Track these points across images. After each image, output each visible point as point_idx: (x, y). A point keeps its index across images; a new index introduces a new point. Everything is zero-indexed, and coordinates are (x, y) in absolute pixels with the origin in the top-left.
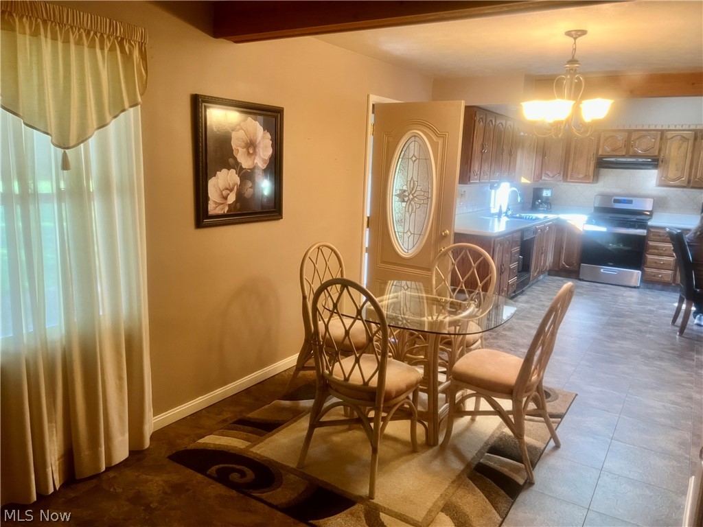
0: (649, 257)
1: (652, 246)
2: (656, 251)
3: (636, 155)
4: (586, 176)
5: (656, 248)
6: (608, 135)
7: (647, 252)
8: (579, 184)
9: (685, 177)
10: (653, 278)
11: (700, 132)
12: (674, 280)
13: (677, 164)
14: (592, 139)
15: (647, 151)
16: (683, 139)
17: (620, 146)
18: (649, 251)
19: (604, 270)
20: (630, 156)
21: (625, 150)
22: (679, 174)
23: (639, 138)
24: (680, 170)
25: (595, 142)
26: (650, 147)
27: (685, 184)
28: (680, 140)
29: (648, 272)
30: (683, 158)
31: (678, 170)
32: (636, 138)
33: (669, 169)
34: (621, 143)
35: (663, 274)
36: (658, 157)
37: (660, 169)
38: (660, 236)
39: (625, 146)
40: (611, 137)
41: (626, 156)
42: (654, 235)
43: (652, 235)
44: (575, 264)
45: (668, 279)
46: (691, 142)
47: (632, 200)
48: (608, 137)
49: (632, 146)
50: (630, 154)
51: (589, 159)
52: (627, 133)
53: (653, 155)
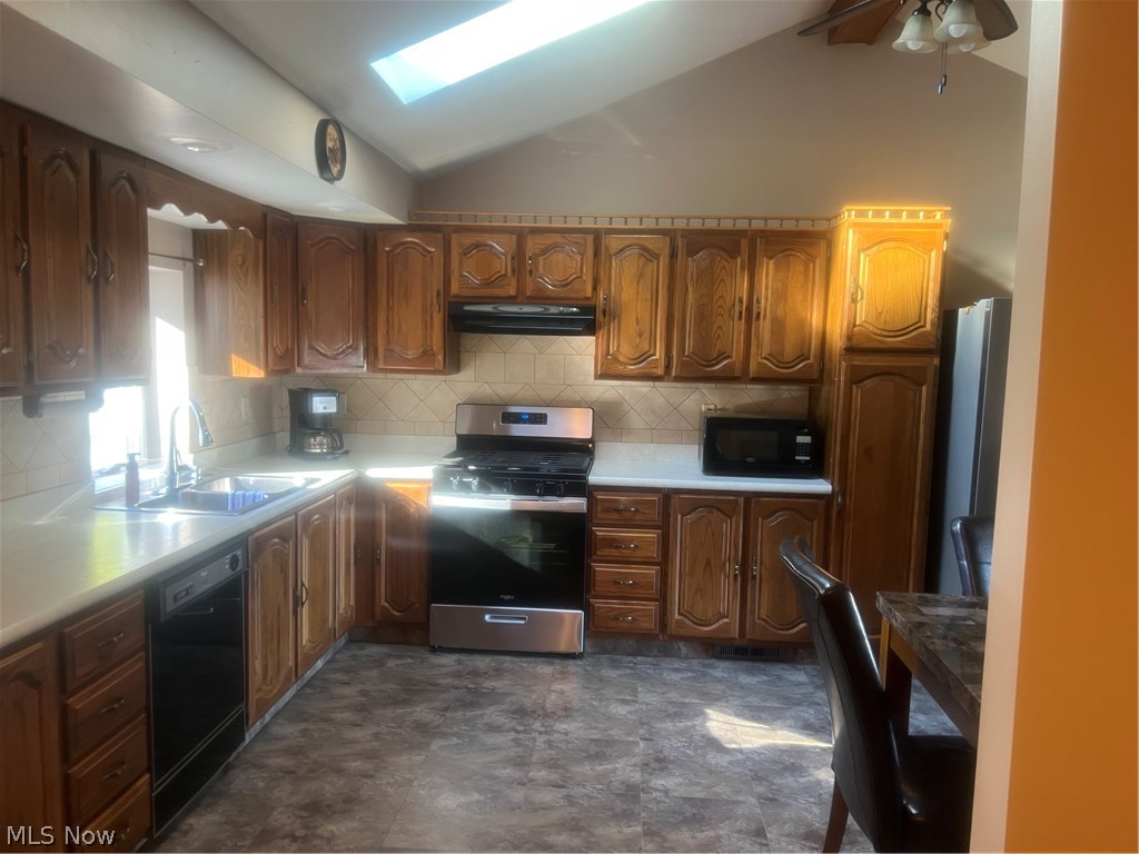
0: (599, 568)
1: (604, 539)
2: (614, 552)
3: (540, 298)
4: (425, 353)
5: (612, 543)
6: (468, 240)
7: (594, 557)
8: (413, 376)
9: (659, 354)
10: (613, 624)
11: (683, 237)
12: (663, 625)
13: (637, 320)
14: (430, 252)
15: (566, 285)
16: (647, 255)
17: (503, 272)
18: (598, 553)
19: (492, 618)
20: (528, 298)
21: (514, 281)
22: (645, 346)
23: (544, 252)
24: (647, 334)
25: (439, 259)
26: (574, 276)
27: (660, 371)
28: (639, 258)
29: (600, 608)
30: (649, 303)
31: (640, 335)
32: (537, 251)
33: (622, 332)
34: (503, 265)
35: (637, 610)
36: (593, 302)
37: (601, 333)
38: (618, 511)
39: (513, 271)
40: (477, 246)
41: (519, 300)
42: (607, 510)
43: (599, 509)
44: (417, 605)
45: (649, 624)
46: (664, 261)
47: (546, 415)
48: (469, 247)
49: (531, 271)
50: (528, 293)
51: (429, 307)
52: (514, 237)
53: (581, 295)
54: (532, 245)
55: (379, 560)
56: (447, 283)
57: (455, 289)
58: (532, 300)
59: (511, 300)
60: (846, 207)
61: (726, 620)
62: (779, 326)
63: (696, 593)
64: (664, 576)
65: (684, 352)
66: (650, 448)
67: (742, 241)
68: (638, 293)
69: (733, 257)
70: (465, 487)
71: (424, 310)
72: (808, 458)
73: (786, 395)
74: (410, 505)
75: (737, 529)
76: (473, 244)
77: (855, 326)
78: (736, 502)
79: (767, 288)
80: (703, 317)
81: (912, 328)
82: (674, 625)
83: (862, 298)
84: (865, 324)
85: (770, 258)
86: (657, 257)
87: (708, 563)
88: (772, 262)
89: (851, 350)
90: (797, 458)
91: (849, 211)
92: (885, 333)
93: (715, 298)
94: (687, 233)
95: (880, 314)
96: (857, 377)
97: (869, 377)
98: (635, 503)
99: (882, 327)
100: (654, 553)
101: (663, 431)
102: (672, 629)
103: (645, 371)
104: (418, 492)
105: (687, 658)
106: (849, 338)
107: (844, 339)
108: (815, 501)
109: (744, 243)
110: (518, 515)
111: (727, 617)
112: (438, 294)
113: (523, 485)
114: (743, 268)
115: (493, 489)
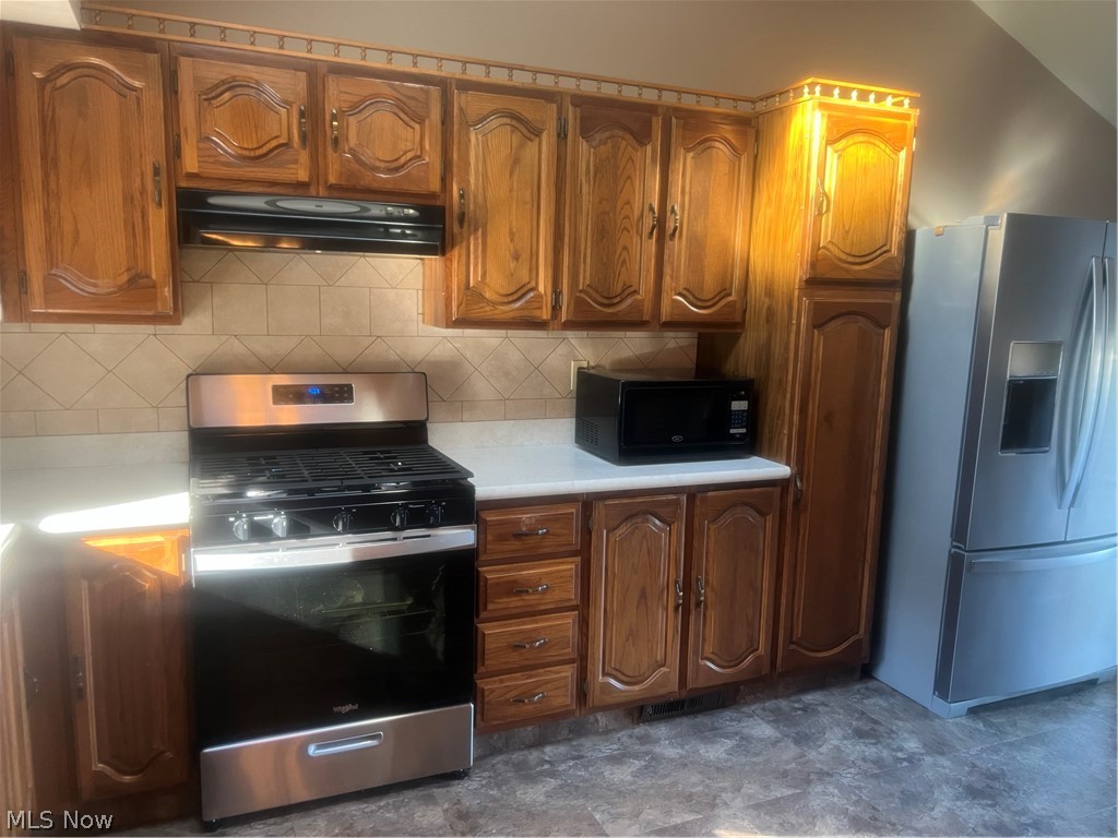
0: (492, 629)
1: (499, 583)
2: (514, 602)
3: (353, 188)
4: (134, 282)
6: (215, 72)
7: (483, 615)
8: (87, 327)
9: (543, 285)
10: (513, 710)
11: (575, 105)
12: (582, 695)
13: (512, 234)
14: (134, 89)
15: (397, 169)
16: (524, 130)
17: (283, 140)
18: (490, 607)
19: (319, 747)
20: (331, 187)
21: (304, 156)
22: (524, 275)
23: (356, 108)
24: (525, 256)
25: (154, 102)
26: (410, 155)
27: (545, 314)
28: (512, 132)
29: (492, 691)
30: (529, 206)
31: (516, 257)
32: (345, 106)
33: (488, 251)
34: (283, 124)
35: (547, 682)
36: (439, 203)
37: (456, 252)
38: (519, 536)
39: (303, 137)
40: (231, 85)
41: (313, 191)
42: (501, 538)
43: (490, 538)
44: (168, 755)
45: (564, 698)
46: (548, 140)
47: (350, 387)
48: (216, 86)
49: (336, 141)
50: (332, 180)
51: (137, 195)
52: (302, 75)
53: (422, 189)
54: (337, 95)
55: (81, 692)
56: (174, 151)
57: (191, 162)
58: (339, 191)
59: (300, 189)
60: (809, 81)
61: (664, 669)
62: (697, 247)
63: (627, 640)
64: (584, 623)
65: (577, 286)
66: (503, 428)
67: (654, 119)
68: (511, 190)
69: (642, 144)
70: (261, 533)
71: (128, 199)
72: (744, 430)
73: (672, 344)
74: (141, 576)
75: (679, 541)
76: (223, 82)
77: (819, 248)
78: (677, 502)
79: (683, 193)
80: (604, 233)
81: (878, 252)
82: (597, 692)
83: (828, 210)
84: (830, 246)
85: (688, 150)
86: (537, 133)
87: (643, 595)
88: (691, 154)
89: (814, 282)
90: (732, 431)
91: (812, 86)
92: (851, 259)
93: (619, 206)
94: (580, 101)
95: (847, 232)
96: (822, 318)
97: (833, 318)
98: (543, 521)
99: (848, 250)
100: (571, 593)
101: (520, 404)
102: (595, 696)
103: (525, 313)
104: (158, 550)
105: (607, 732)
106: (813, 265)
107: (806, 267)
108: (769, 489)
109: (657, 124)
110: (362, 569)
111: (663, 665)
112: (156, 172)
113: (367, 516)
114: (654, 161)
115: (313, 529)
